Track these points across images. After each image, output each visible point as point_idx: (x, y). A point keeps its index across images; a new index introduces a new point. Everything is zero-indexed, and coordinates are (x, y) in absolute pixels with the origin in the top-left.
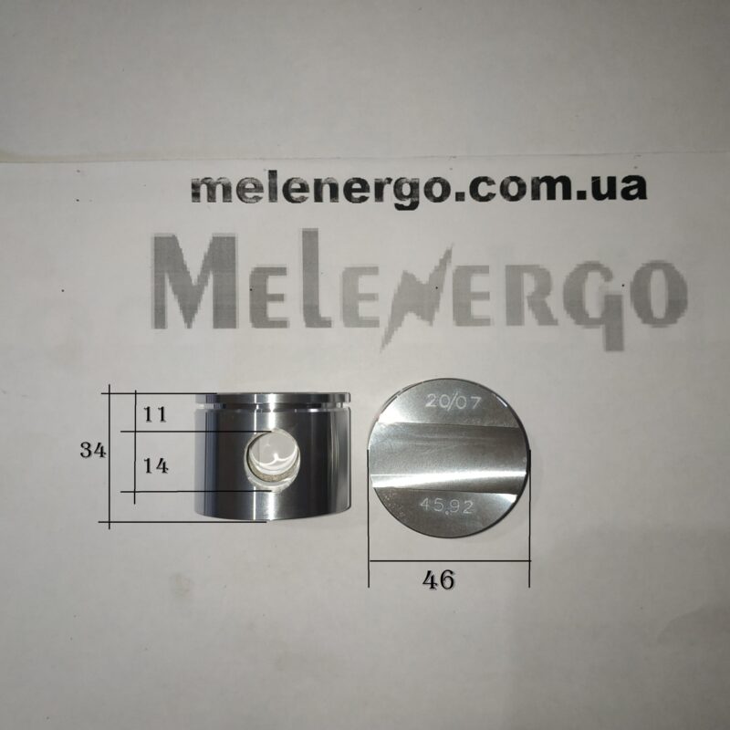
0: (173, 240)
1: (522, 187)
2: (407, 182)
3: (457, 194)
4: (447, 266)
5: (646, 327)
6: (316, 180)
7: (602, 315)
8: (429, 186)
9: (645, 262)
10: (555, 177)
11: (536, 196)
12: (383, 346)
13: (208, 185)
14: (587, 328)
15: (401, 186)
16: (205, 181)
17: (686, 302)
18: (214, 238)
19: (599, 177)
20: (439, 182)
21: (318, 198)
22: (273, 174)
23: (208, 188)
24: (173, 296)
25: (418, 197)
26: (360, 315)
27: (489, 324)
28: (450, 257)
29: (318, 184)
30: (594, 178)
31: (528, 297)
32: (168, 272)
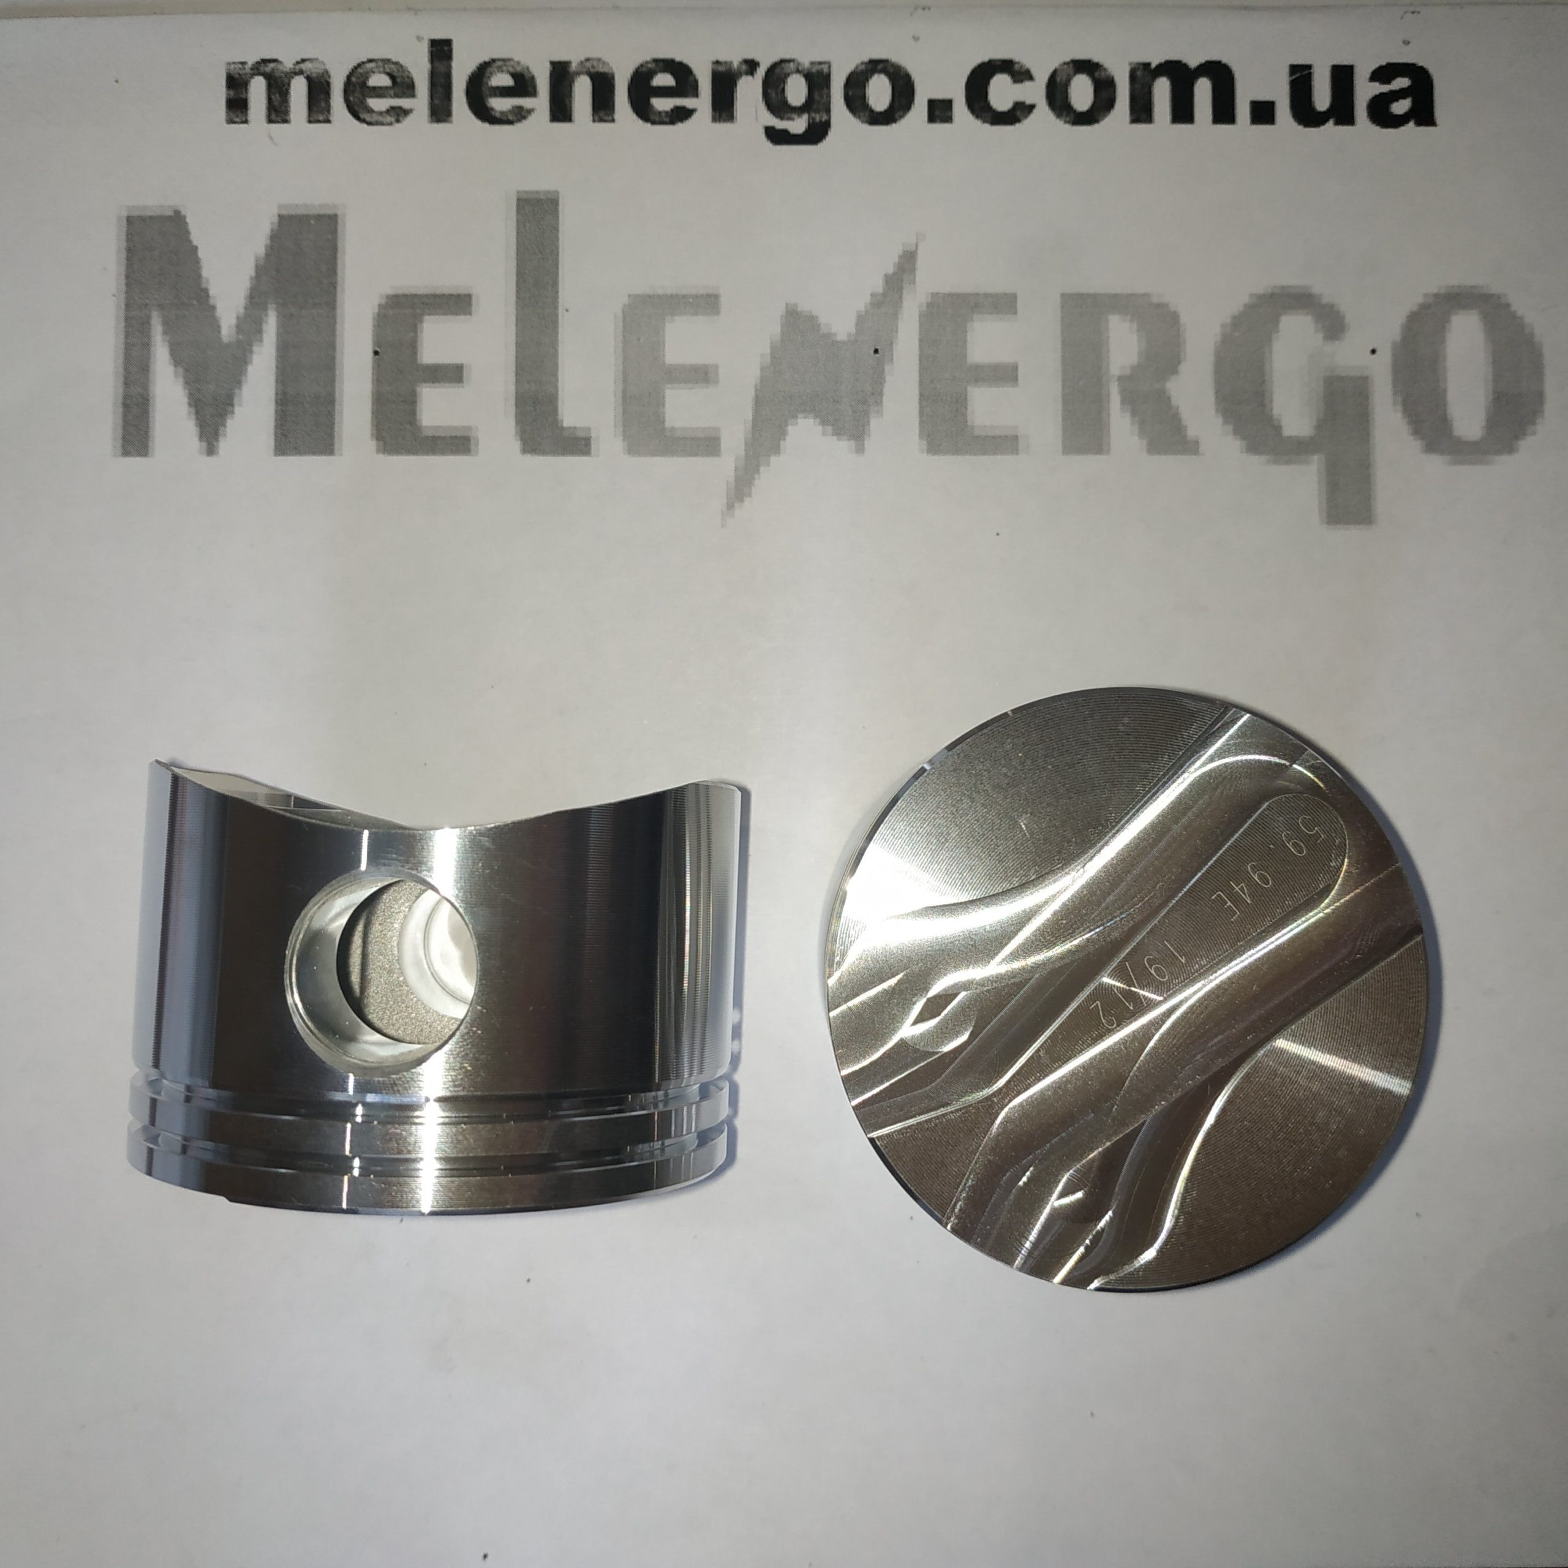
0: (176, 222)
1: (1104, 89)
2: (798, 71)
3: (932, 104)
4: (906, 295)
5: (1436, 464)
6: (554, 64)
7: (1319, 427)
8: (856, 84)
9: (1433, 289)
10: (1193, 63)
11: (1142, 112)
12: (730, 507)
13: (269, 77)
14: (1276, 462)
15: (783, 79)
16: (262, 67)
17: (1540, 397)
18: (280, 216)
19: (1309, 67)
20: (885, 71)
21: (561, 111)
22: (441, 51)
23: (270, 87)
24: (170, 369)
25: (828, 111)
26: (668, 424)
27: (1015, 451)
28: (913, 270)
29: (561, 74)
30: (1294, 69)
31: (1120, 379)
32: (161, 307)
